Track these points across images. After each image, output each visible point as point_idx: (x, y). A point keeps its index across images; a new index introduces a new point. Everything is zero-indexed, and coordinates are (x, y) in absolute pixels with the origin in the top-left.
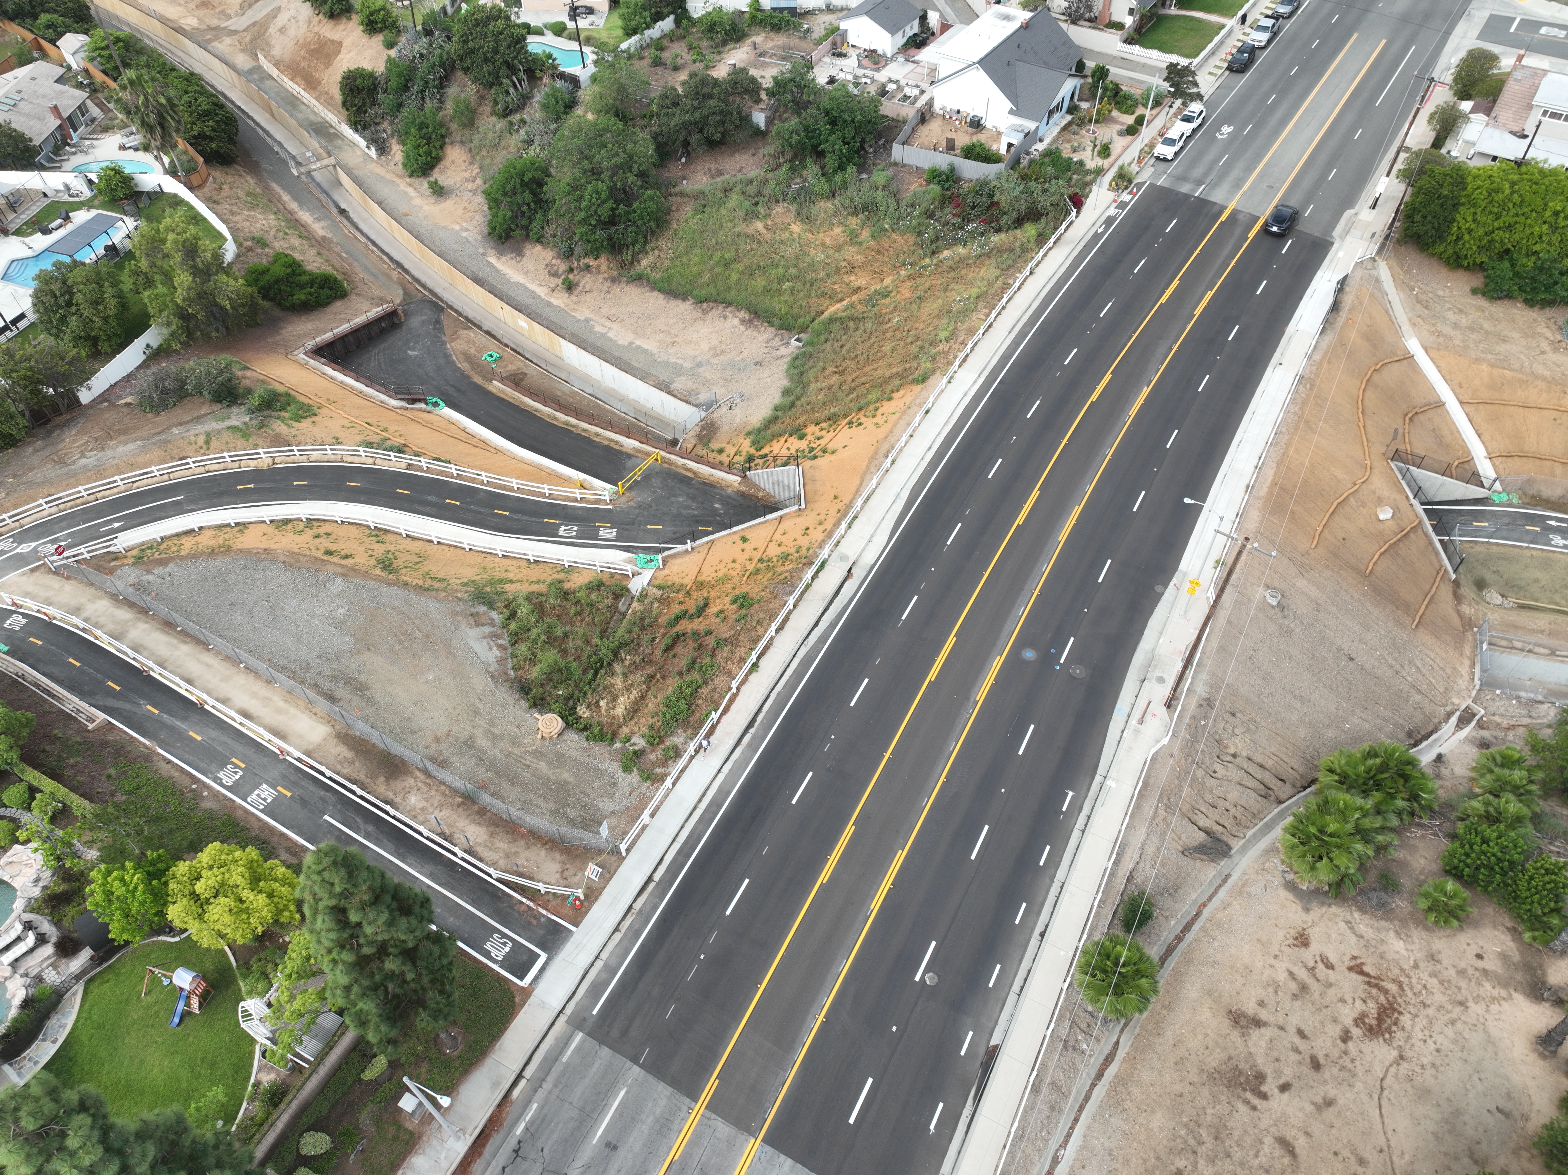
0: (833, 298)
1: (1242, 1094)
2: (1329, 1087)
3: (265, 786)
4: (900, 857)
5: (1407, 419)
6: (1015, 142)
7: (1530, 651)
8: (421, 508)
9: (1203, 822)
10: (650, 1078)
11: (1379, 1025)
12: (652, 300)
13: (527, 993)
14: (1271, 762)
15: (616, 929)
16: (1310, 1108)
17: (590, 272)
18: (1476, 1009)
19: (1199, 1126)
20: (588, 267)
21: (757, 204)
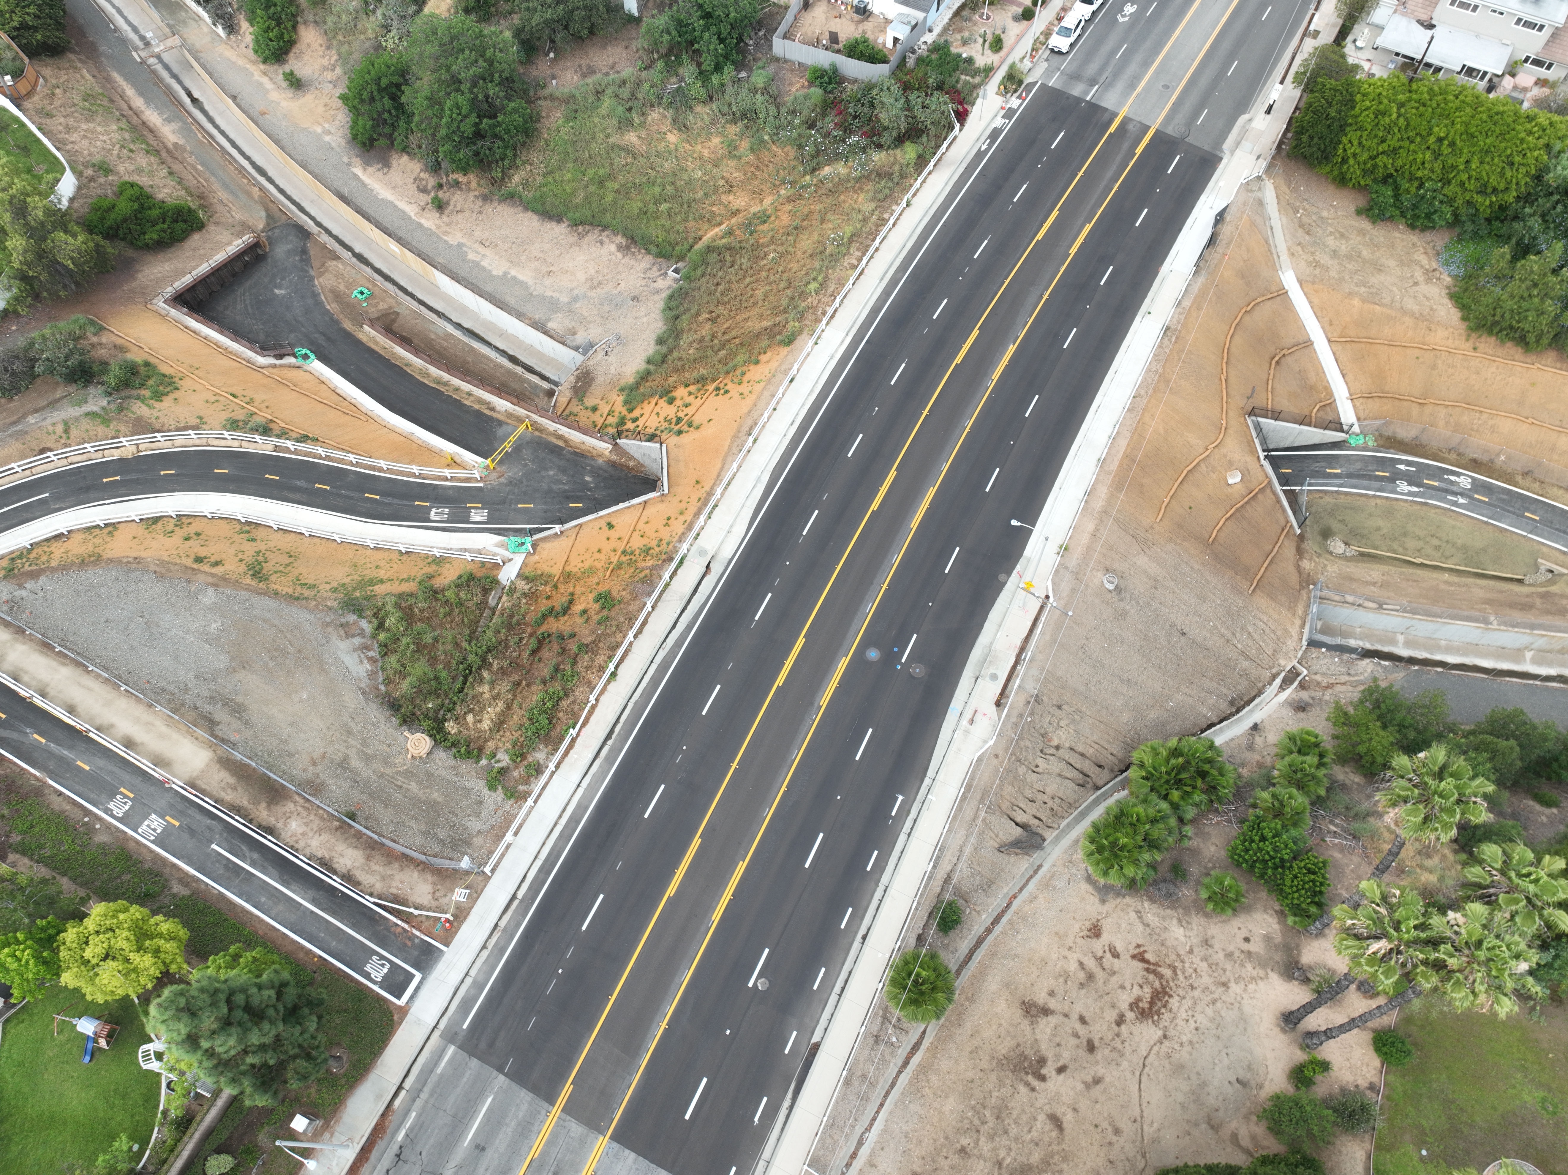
0: (712, 220)
1: (1025, 1077)
2: (1099, 1067)
3: (154, 816)
4: (741, 868)
5: (1274, 362)
6: (901, 37)
7: (1359, 605)
8: (291, 495)
9: (1020, 817)
10: (514, 1085)
11: (1150, 1009)
12: (526, 222)
13: (404, 1011)
14: (1091, 751)
15: (484, 947)
16: (1080, 1087)
17: (460, 189)
18: (1235, 988)
19: (984, 1108)
20: (457, 184)
21: (630, 110)
